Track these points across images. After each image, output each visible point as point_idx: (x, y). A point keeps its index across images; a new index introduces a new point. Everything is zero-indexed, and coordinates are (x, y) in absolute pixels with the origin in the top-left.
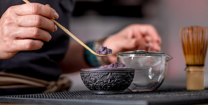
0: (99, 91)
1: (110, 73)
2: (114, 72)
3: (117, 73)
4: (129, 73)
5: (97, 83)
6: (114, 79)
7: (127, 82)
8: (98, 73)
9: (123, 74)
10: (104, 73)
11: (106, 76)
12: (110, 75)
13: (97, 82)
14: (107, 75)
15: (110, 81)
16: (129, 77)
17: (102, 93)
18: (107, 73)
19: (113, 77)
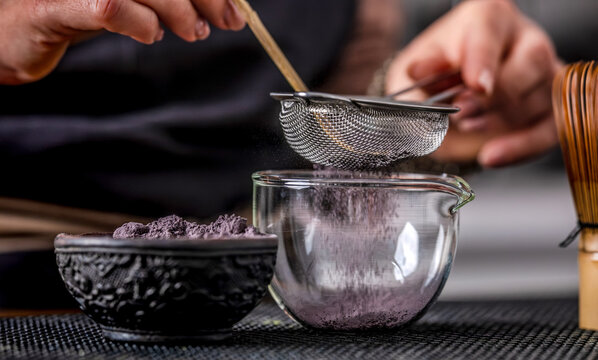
0: (115, 328)
1: (138, 259)
2: (153, 257)
3: (167, 258)
4: (225, 260)
5: (95, 297)
6: (157, 284)
7: (222, 297)
8: (95, 256)
9: (196, 264)
10: (115, 260)
11: (123, 272)
12: (137, 266)
13: (95, 292)
14: (128, 265)
15: (142, 292)
16: (225, 277)
17: (126, 336)
18: (125, 259)
19: (151, 274)
